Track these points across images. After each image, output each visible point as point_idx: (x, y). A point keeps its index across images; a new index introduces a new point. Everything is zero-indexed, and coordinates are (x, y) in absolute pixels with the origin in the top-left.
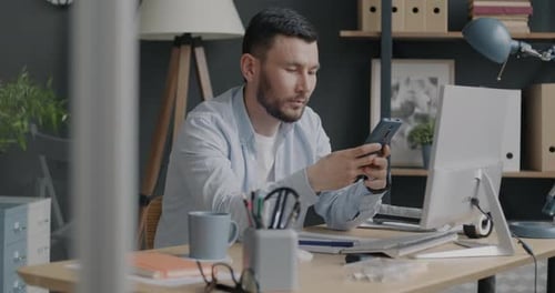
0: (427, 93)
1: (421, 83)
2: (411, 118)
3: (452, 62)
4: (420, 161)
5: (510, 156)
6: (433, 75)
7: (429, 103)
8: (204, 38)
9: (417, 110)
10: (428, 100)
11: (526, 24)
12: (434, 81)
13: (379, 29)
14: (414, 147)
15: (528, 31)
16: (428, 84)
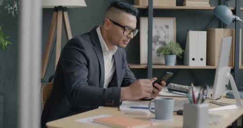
0: (164, 32)
1: (162, 27)
2: (158, 43)
3: (175, 19)
4: (163, 62)
5: (202, 59)
6: (167, 24)
7: (165, 37)
8: (67, 7)
9: (160, 39)
10: (165, 35)
11: (208, 3)
12: (167, 27)
13: (147, 5)
14: (159, 56)
15: (209, 6)
16: (164, 28)
